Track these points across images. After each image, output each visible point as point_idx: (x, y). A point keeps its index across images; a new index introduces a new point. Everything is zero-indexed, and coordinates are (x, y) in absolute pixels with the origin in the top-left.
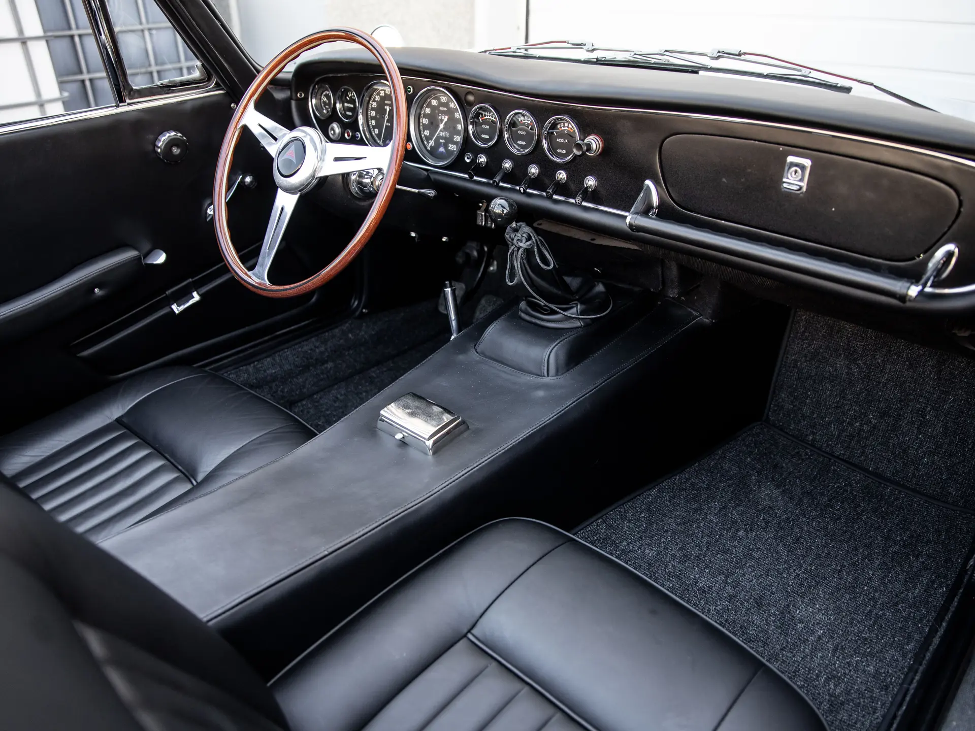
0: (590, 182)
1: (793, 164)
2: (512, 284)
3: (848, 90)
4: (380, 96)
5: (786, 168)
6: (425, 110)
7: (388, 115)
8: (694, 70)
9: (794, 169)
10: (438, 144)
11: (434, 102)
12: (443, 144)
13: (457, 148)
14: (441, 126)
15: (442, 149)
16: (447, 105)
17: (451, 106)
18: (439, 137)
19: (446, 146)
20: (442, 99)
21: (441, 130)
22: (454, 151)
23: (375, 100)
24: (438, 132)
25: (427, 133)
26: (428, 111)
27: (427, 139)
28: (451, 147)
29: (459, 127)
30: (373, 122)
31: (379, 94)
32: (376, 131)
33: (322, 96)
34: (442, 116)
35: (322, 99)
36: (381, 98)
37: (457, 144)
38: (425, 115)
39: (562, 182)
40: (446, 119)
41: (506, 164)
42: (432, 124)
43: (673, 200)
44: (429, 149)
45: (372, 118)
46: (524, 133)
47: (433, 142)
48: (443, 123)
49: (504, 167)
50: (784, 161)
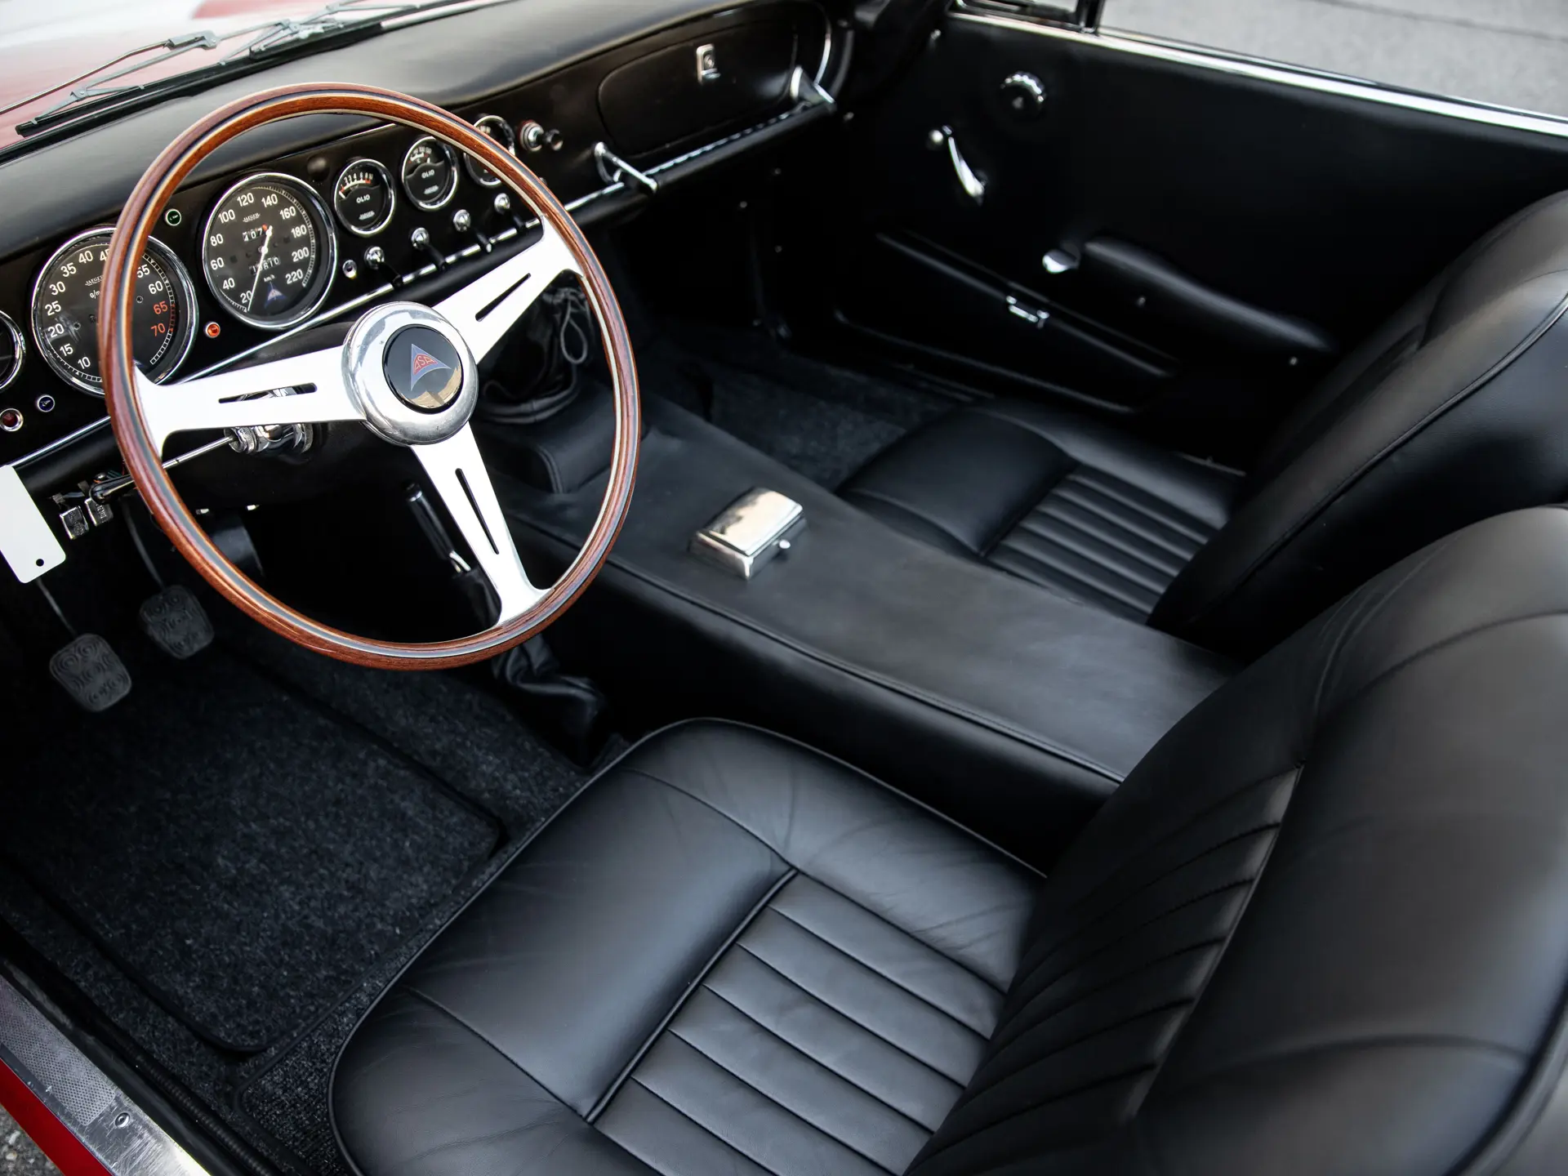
4: (64, 280)
10: (263, 289)
11: (225, 215)
12: (273, 281)
13: (305, 271)
14: (264, 250)
15: (274, 294)
16: (257, 206)
17: (268, 203)
18: (264, 274)
19: (280, 283)
20: (242, 201)
21: (267, 257)
22: (300, 282)
23: (49, 298)
24: (259, 267)
25: (229, 283)
26: (216, 240)
27: (235, 294)
28: (292, 278)
29: (298, 232)
30: (68, 349)
31: (59, 276)
32: (85, 362)
34: (253, 233)
36: (68, 281)
37: (304, 265)
38: (214, 252)
39: (508, 208)
40: (269, 232)
41: (422, 235)
42: (234, 260)
43: (622, 151)
44: (247, 310)
45: (58, 343)
46: (432, 173)
47: (255, 291)
48: (267, 241)
49: (418, 243)
50: (697, 54)
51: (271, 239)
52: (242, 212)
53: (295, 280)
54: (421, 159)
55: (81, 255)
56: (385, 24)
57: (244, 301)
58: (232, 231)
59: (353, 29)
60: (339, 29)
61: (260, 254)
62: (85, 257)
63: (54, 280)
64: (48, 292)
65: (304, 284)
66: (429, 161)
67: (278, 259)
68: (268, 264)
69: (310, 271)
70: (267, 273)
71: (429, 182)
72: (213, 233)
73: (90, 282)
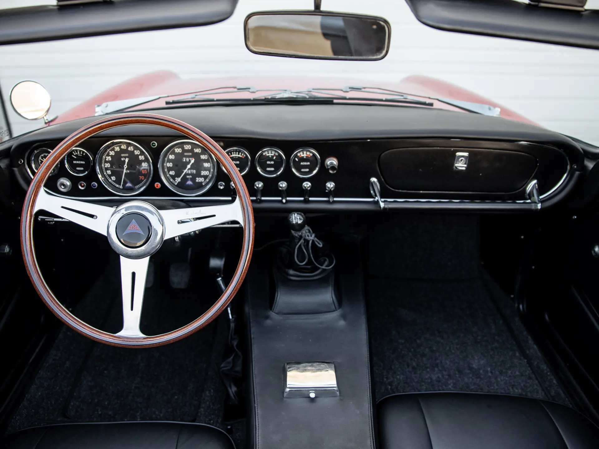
0: (330, 185)
1: (459, 157)
3: (431, 105)
4: (114, 151)
5: (456, 159)
6: (169, 157)
7: (127, 165)
8: (329, 101)
9: (460, 159)
10: (185, 179)
11: (177, 150)
12: (190, 178)
13: (205, 180)
14: (189, 166)
15: (189, 183)
16: (191, 151)
17: (196, 151)
18: (186, 174)
19: (193, 180)
20: (186, 147)
21: (189, 169)
22: (202, 183)
23: (108, 155)
24: (185, 171)
25: (172, 173)
26: (172, 157)
27: (173, 177)
28: (199, 180)
29: (206, 165)
30: (109, 172)
31: (113, 150)
32: (113, 178)
33: (40, 158)
34: (188, 159)
35: (40, 160)
36: (116, 152)
37: (205, 177)
38: (169, 161)
39: (309, 189)
40: (193, 161)
41: (259, 185)
42: (177, 166)
43: (389, 186)
44: (176, 184)
45: (107, 169)
46: (272, 163)
47: (181, 179)
48: (191, 164)
49: (257, 187)
50: (455, 155)
51: (192, 164)
52: (184, 151)
53: (200, 181)
54: (272, 156)
55: (122, 146)
56: (335, 101)
57: (176, 181)
58: (179, 156)
59: (312, 99)
60: (306, 98)
61: (186, 167)
62: (124, 147)
63: (111, 150)
64: (109, 153)
65: (203, 184)
66: (275, 158)
67: (194, 171)
68: (190, 172)
69: (207, 180)
70: (188, 174)
71: (270, 166)
72: (171, 154)
73: (123, 155)
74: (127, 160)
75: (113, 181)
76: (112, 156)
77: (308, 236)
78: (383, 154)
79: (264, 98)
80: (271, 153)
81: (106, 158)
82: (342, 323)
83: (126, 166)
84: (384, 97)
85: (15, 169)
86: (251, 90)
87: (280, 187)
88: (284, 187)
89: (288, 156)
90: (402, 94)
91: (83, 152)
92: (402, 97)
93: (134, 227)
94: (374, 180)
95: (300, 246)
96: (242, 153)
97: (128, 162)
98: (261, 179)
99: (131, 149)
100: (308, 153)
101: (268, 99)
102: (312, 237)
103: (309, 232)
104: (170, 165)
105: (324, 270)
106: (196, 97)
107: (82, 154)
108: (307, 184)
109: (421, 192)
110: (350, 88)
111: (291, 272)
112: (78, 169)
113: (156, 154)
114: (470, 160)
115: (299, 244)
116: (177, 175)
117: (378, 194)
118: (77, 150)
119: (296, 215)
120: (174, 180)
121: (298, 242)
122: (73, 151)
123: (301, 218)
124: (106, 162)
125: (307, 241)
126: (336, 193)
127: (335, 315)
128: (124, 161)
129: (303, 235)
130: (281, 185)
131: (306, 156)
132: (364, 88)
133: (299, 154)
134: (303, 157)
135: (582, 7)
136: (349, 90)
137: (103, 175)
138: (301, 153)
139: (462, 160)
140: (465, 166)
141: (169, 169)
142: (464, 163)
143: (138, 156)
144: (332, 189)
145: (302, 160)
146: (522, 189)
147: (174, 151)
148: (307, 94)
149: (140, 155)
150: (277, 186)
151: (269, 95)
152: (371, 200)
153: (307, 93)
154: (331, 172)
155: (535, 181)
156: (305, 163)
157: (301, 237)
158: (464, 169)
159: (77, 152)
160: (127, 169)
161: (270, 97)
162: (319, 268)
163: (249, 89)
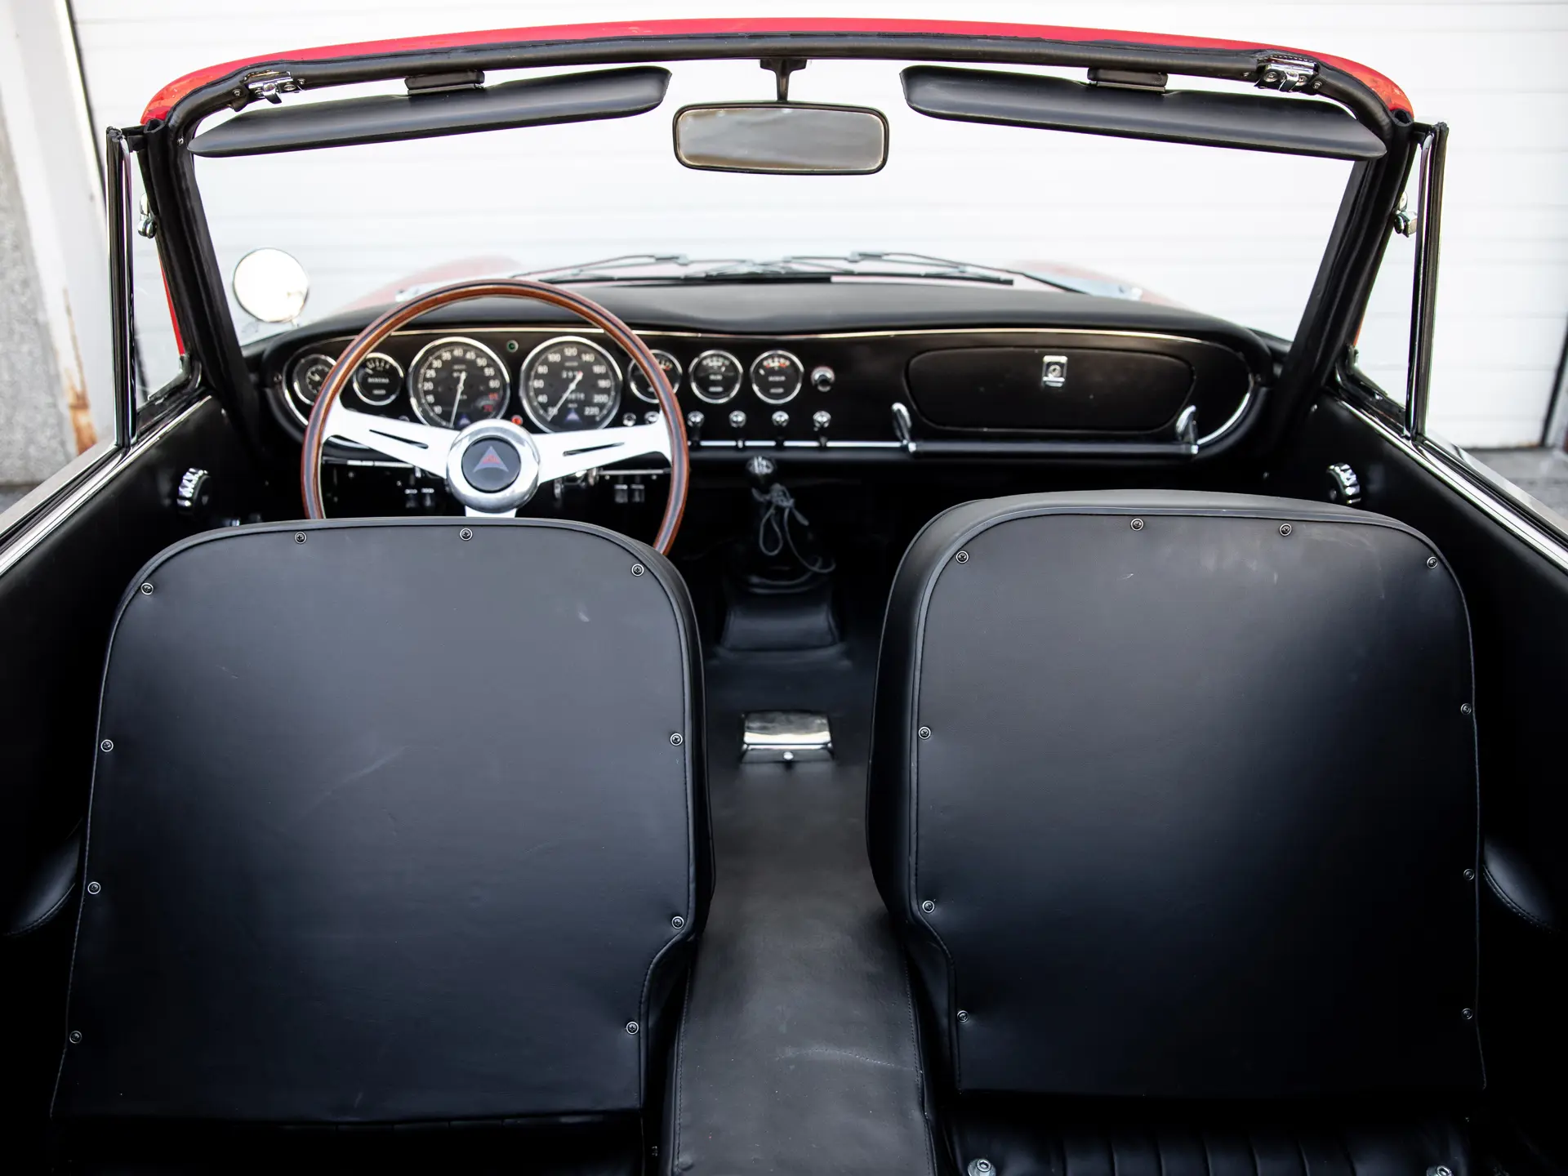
0: (822, 418)
1: (1049, 364)
2: (776, 552)
3: (1010, 282)
4: (442, 360)
5: (1044, 368)
6: (537, 369)
7: (463, 385)
8: (823, 279)
9: (1052, 368)
10: (564, 410)
11: (552, 357)
12: (575, 408)
13: (601, 411)
14: (573, 386)
15: (573, 417)
17: (586, 359)
18: (567, 401)
19: (580, 411)
20: (568, 352)
21: (572, 392)
22: (594, 417)
23: (430, 367)
24: (566, 395)
25: (543, 399)
26: (543, 370)
27: (545, 407)
28: (589, 411)
29: (603, 384)
30: (431, 398)
31: (439, 357)
32: (438, 409)
33: (309, 374)
34: (571, 374)
35: (309, 378)
36: (444, 362)
37: (601, 406)
38: (538, 376)
39: (785, 424)
40: (579, 376)
41: (697, 418)
42: (551, 385)
43: (927, 419)
44: (549, 419)
45: (427, 393)
46: (719, 377)
47: (559, 410)
48: (576, 381)
49: (693, 423)
50: (1042, 362)
51: (579, 382)
52: (565, 358)
53: (592, 413)
54: (718, 365)
55: (456, 350)
56: (833, 277)
57: (549, 413)
58: (555, 369)
61: (568, 388)
62: (458, 352)
63: (437, 358)
64: (431, 364)
65: (598, 419)
66: (723, 369)
67: (582, 396)
68: (573, 396)
69: (605, 412)
70: (572, 401)
71: (715, 383)
72: (542, 364)
73: (456, 367)
74: (463, 376)
75: (438, 415)
76: (437, 370)
77: (782, 501)
78: (914, 361)
79: (703, 275)
80: (718, 361)
81: (425, 373)
82: (846, 663)
83: (461, 387)
84: (923, 270)
85: (269, 391)
86: (680, 261)
87: (734, 422)
88: (741, 422)
89: (746, 365)
90: (955, 265)
91: (386, 362)
92: (956, 270)
93: (492, 458)
94: (897, 406)
95: (769, 520)
96: (666, 361)
97: (465, 381)
98: (699, 406)
99: (470, 355)
100: (782, 360)
101: (711, 276)
102: (788, 503)
103: (785, 494)
104: (539, 384)
105: (816, 575)
106: (582, 273)
107: (384, 367)
108: (781, 416)
109: (985, 430)
110: (861, 255)
111: (755, 580)
112: (376, 392)
113: (514, 363)
114: (1070, 370)
115: (767, 516)
116: (552, 402)
117: (907, 436)
118: (374, 360)
119: (760, 459)
120: (546, 411)
121: (766, 513)
122: (369, 360)
123: (770, 465)
124: (426, 380)
125: (780, 510)
126: (832, 432)
127: (832, 651)
128: (458, 379)
129: (774, 500)
130: (735, 419)
131: (779, 367)
132: (887, 254)
133: (765, 363)
134: (773, 368)
135: (1163, 86)
136: (858, 258)
137: (420, 404)
138: (770, 361)
139: (1054, 370)
140: (1062, 380)
141: (538, 392)
142: (1059, 375)
143: (482, 368)
144: (826, 425)
145: (771, 372)
146: (1166, 426)
147: (547, 358)
148: (783, 268)
149: (488, 366)
150: (728, 420)
151: (713, 269)
152: (897, 444)
153: (781, 265)
154: (821, 388)
155: (1192, 409)
156: (777, 379)
157: (770, 503)
158: (1060, 385)
159: (375, 362)
160: (462, 393)
161: (714, 273)
162: (805, 570)
163: (677, 258)
